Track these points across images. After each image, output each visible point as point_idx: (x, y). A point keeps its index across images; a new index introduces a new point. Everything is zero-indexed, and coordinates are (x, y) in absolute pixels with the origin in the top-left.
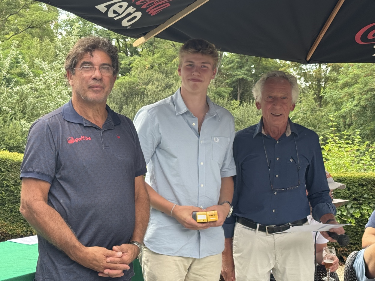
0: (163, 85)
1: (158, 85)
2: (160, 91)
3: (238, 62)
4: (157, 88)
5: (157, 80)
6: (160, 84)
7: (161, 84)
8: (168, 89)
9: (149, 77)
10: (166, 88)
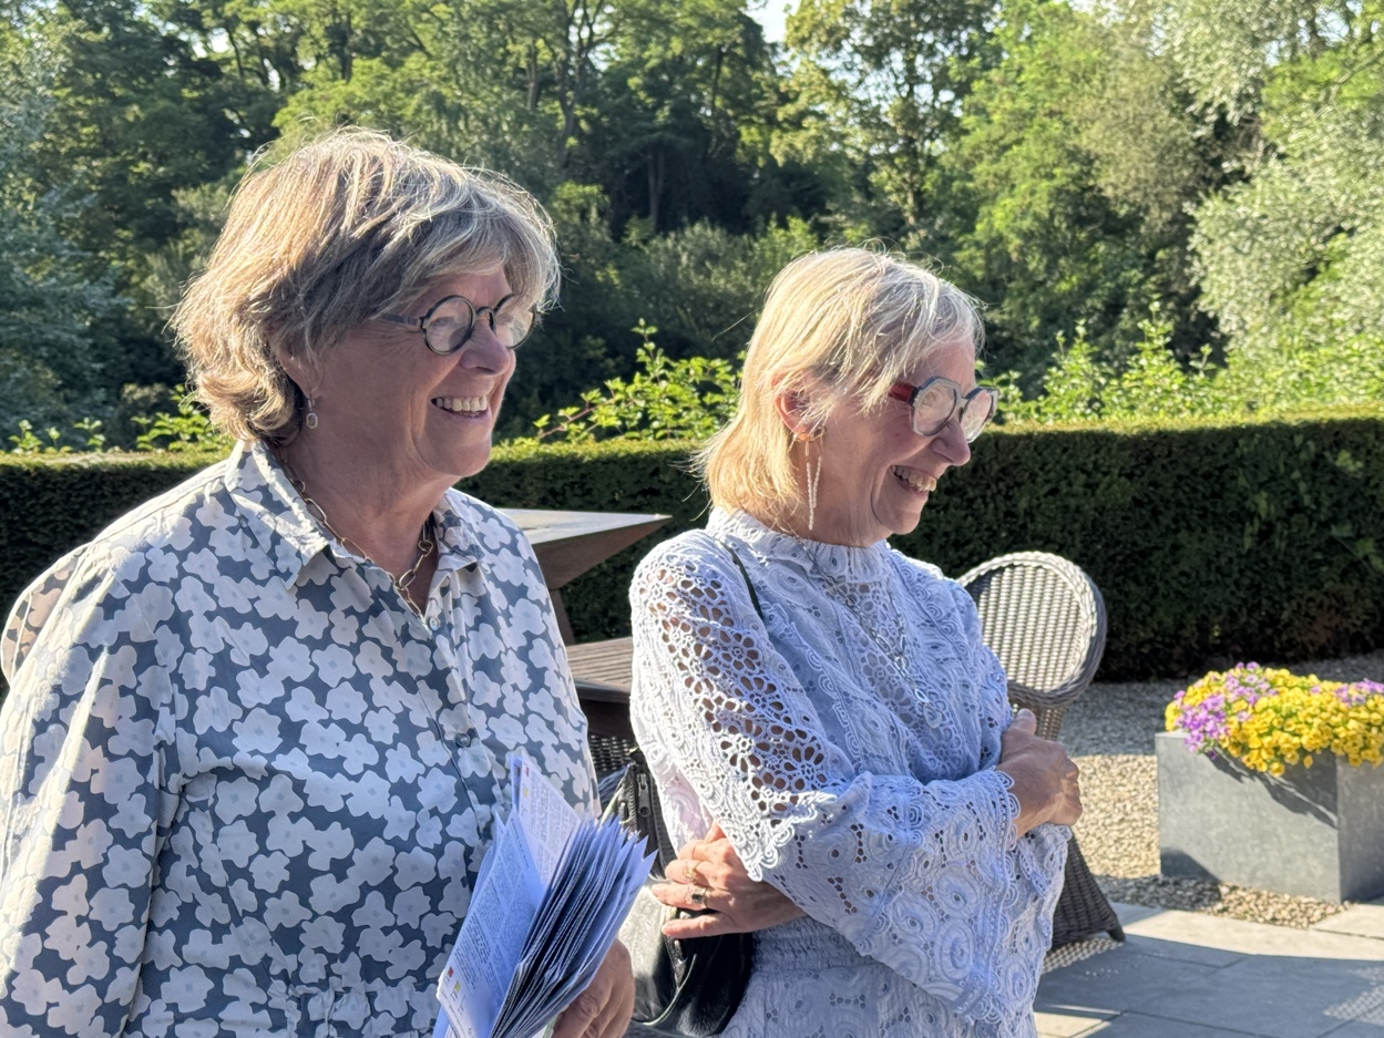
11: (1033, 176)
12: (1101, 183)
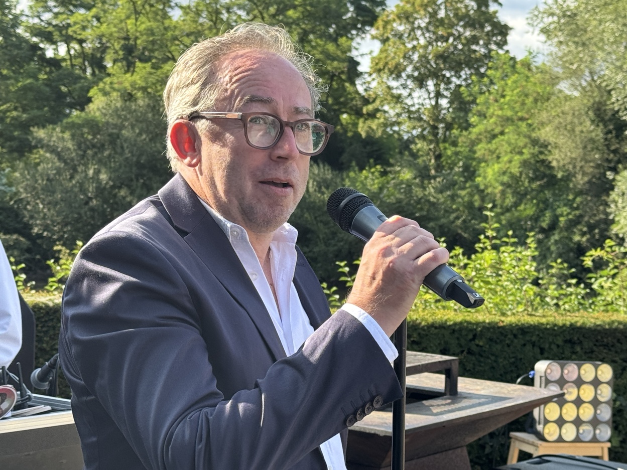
11: (511, 152)
12: (550, 158)
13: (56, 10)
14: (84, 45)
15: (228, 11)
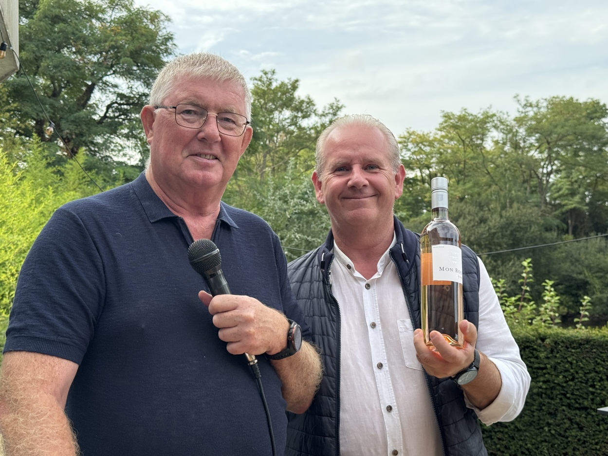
0: (477, 219)
1: (471, 220)
2: (473, 226)
3: (568, 189)
4: (469, 223)
5: (469, 213)
6: (472, 218)
7: (474, 219)
8: (482, 224)
9: (459, 211)
10: (481, 223)
13: (412, 150)
14: (431, 170)
15: (524, 142)
